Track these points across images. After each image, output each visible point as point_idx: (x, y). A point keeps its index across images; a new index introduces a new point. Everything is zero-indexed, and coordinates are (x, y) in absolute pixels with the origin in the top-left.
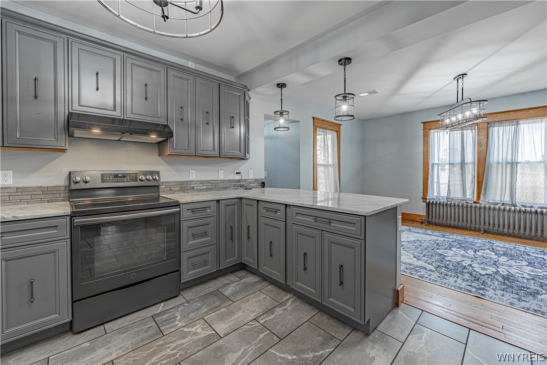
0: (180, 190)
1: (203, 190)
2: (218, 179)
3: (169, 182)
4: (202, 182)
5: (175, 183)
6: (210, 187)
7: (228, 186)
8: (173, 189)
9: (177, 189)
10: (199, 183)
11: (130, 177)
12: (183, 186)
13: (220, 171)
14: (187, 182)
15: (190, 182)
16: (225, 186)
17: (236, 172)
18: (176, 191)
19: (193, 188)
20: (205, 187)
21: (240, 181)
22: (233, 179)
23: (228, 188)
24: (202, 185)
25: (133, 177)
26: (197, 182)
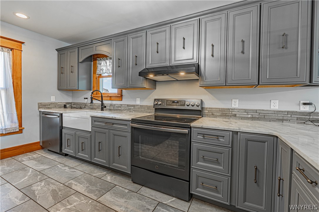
0: (221, 116)
1: (248, 118)
2: (269, 109)
3: (212, 108)
4: (246, 111)
5: (217, 110)
6: (257, 116)
7: (285, 118)
8: (215, 114)
9: (218, 114)
10: (242, 111)
11: (181, 103)
12: (224, 112)
13: (272, 101)
14: (229, 109)
15: (232, 109)
16: (281, 118)
17: (302, 102)
18: (219, 116)
19: (235, 115)
20: (249, 116)
21: (310, 114)
22: (298, 110)
23: (287, 120)
24: (246, 113)
25: (182, 103)
26: (239, 110)
